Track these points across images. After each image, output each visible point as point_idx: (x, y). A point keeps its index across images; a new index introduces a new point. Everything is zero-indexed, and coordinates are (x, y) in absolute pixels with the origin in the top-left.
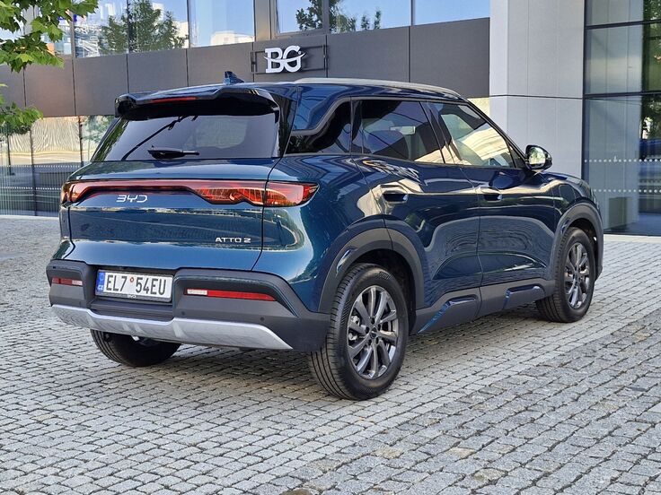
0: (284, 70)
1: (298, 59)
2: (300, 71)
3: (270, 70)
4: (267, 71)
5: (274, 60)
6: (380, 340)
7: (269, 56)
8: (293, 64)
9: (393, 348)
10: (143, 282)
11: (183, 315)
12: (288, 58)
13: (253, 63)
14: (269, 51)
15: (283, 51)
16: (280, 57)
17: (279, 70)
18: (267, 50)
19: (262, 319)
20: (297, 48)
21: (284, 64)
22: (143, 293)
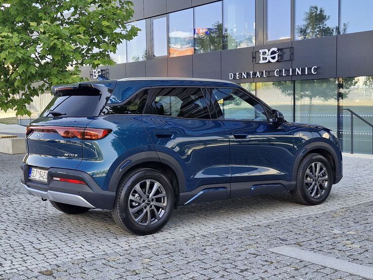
0: (269, 62)
1: (276, 55)
2: (277, 61)
3: (262, 61)
4: (260, 62)
5: (264, 56)
6: (153, 206)
7: (262, 53)
8: (273, 58)
9: (163, 211)
10: (41, 173)
11: (51, 189)
12: (271, 55)
13: (253, 58)
14: (261, 51)
15: (269, 51)
16: (267, 54)
17: (267, 61)
18: (260, 51)
19: (79, 193)
20: (275, 49)
21: (269, 58)
22: (41, 178)
